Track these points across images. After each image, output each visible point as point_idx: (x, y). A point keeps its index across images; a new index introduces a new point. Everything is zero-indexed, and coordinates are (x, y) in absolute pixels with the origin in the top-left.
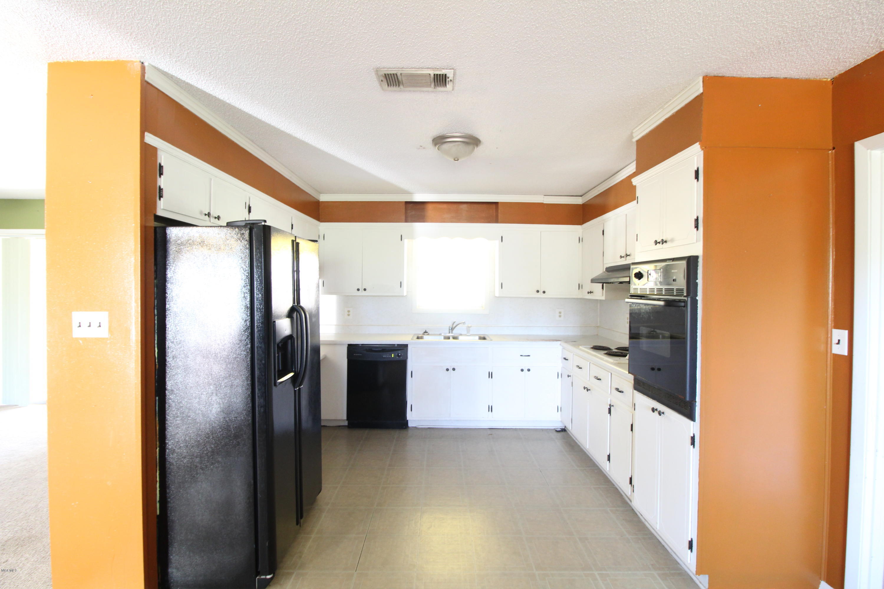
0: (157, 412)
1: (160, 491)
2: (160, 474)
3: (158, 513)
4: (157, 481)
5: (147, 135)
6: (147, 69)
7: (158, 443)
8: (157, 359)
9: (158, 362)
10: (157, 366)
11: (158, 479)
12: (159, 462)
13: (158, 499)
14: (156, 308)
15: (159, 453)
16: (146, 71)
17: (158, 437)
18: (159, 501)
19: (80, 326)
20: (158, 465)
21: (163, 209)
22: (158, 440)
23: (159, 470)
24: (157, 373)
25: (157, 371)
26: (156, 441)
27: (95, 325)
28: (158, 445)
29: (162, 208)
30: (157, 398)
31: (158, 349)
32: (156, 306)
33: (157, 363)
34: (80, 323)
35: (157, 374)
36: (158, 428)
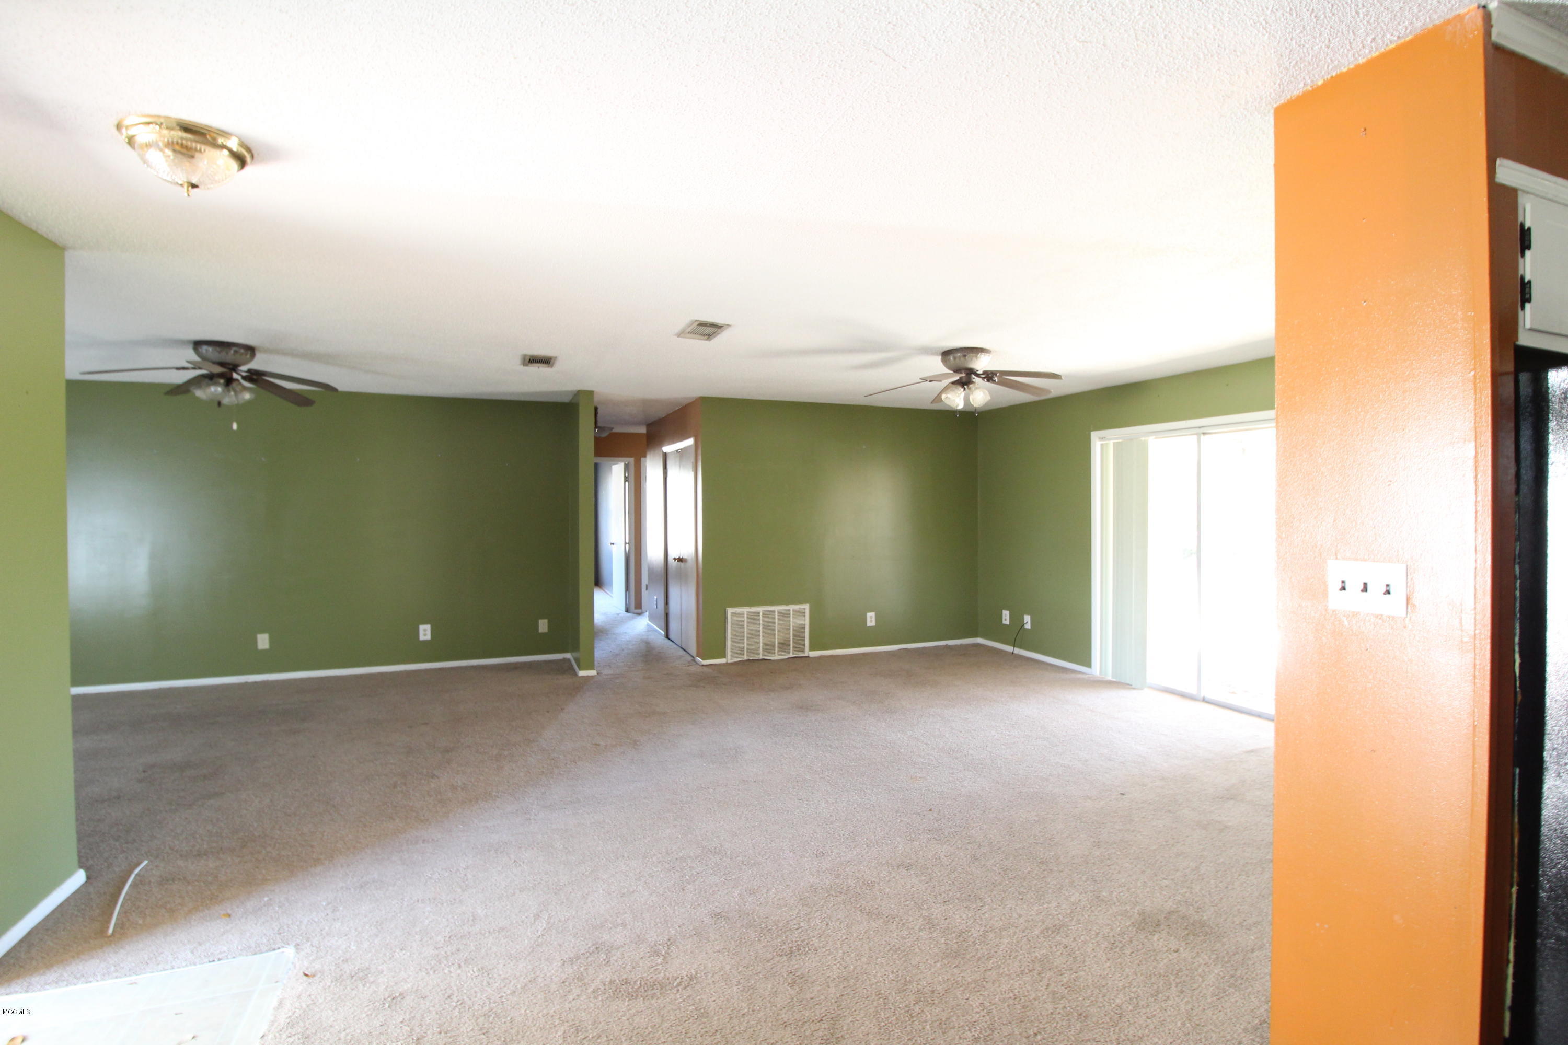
0: (1516, 803)
1: (1514, 985)
2: (1516, 948)
3: (1507, 1032)
4: (1508, 961)
5: (1500, 165)
6: (1494, 16)
7: (1515, 874)
8: (1518, 679)
9: (1520, 687)
10: (1519, 697)
11: (1511, 957)
12: (1517, 919)
13: (1508, 1001)
14: (1517, 560)
15: (1517, 898)
16: (1493, 22)
17: (1516, 860)
18: (1512, 1009)
19: (1343, 588)
20: (1513, 924)
21: (1531, 330)
22: (1515, 867)
23: (1516, 937)
24: (1517, 712)
25: (1517, 708)
26: (1512, 870)
27: (1376, 589)
28: (1515, 880)
29: (1528, 325)
30: (1517, 771)
31: (1521, 656)
32: (1517, 557)
33: (1518, 689)
34: (1343, 582)
35: (1517, 715)
36: (1516, 840)
